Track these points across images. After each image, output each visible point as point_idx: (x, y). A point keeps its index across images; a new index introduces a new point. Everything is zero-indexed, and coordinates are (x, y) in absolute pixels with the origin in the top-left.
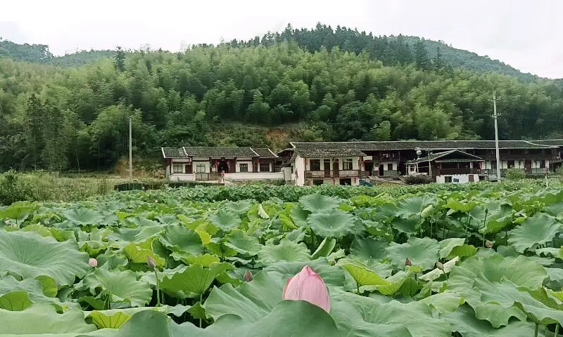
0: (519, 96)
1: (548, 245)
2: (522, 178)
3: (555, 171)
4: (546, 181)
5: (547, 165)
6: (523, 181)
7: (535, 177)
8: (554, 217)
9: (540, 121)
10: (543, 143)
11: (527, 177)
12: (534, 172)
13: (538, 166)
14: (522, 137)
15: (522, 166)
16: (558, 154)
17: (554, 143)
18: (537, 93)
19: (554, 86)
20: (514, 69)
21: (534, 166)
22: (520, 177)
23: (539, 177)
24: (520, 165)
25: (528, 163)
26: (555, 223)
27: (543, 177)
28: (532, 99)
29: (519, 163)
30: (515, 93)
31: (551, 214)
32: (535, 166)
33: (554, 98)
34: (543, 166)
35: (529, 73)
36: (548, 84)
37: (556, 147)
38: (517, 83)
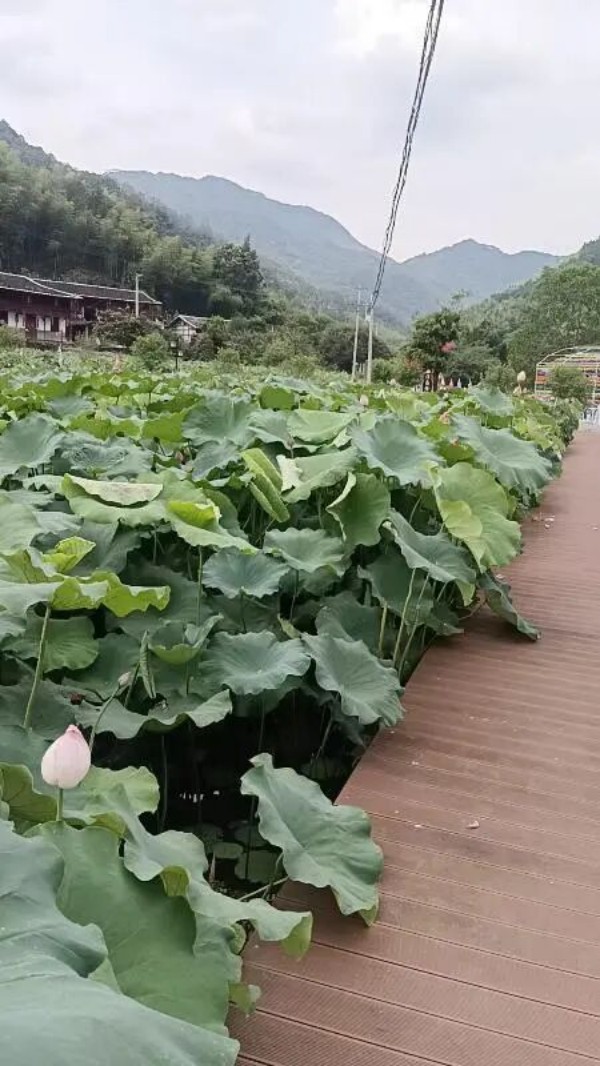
0: (21, 188)
1: (44, 469)
2: (20, 346)
3: (73, 340)
4: (60, 356)
5: (63, 326)
6: (21, 352)
7: (43, 348)
8: (56, 421)
9: (55, 244)
10: (60, 287)
11: (29, 345)
12: (40, 337)
13: (48, 328)
14: (23, 269)
15: (21, 325)
16: (80, 309)
17: (75, 290)
18: (52, 191)
19: (79, 183)
20: (13, 132)
21: (41, 327)
22: (16, 343)
23: (48, 347)
24: (17, 321)
25: (31, 320)
26: (56, 433)
27: (54, 349)
28: (42, 199)
29: (17, 316)
30: (14, 182)
31: (55, 415)
32: (44, 326)
33: (79, 207)
34: (55, 328)
35: (40, 149)
36: (70, 176)
37: (78, 297)
38: (17, 161)
